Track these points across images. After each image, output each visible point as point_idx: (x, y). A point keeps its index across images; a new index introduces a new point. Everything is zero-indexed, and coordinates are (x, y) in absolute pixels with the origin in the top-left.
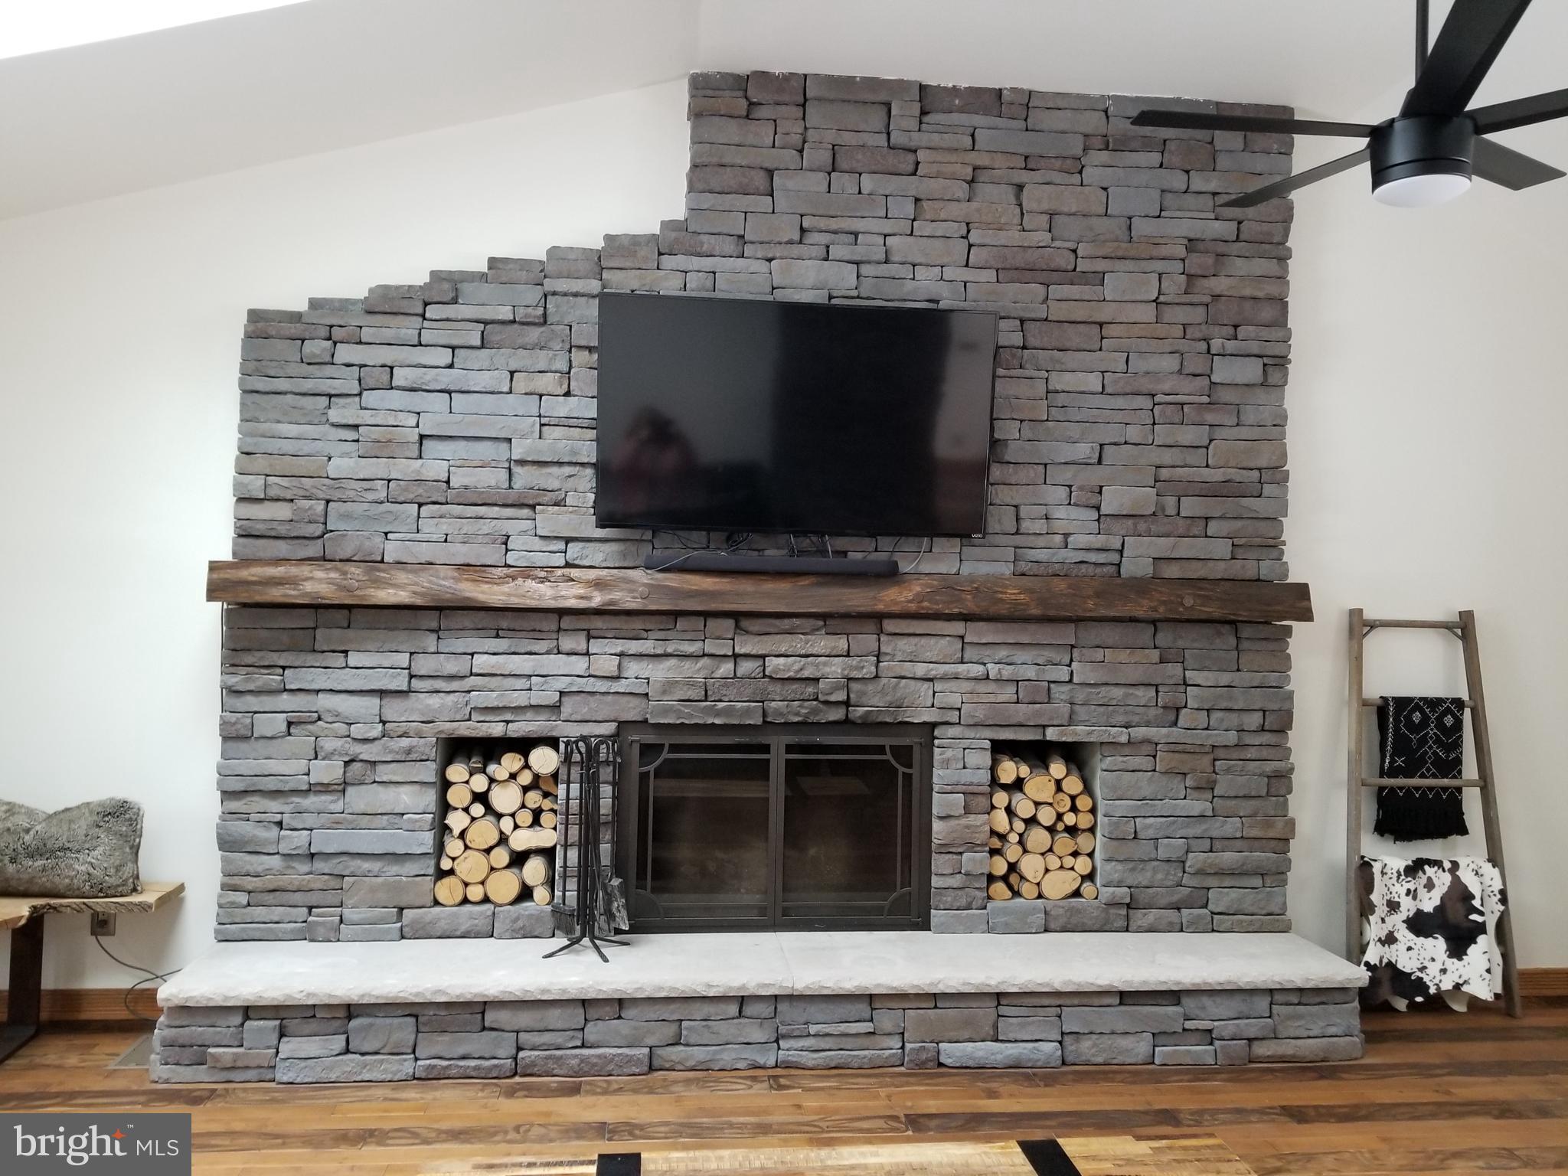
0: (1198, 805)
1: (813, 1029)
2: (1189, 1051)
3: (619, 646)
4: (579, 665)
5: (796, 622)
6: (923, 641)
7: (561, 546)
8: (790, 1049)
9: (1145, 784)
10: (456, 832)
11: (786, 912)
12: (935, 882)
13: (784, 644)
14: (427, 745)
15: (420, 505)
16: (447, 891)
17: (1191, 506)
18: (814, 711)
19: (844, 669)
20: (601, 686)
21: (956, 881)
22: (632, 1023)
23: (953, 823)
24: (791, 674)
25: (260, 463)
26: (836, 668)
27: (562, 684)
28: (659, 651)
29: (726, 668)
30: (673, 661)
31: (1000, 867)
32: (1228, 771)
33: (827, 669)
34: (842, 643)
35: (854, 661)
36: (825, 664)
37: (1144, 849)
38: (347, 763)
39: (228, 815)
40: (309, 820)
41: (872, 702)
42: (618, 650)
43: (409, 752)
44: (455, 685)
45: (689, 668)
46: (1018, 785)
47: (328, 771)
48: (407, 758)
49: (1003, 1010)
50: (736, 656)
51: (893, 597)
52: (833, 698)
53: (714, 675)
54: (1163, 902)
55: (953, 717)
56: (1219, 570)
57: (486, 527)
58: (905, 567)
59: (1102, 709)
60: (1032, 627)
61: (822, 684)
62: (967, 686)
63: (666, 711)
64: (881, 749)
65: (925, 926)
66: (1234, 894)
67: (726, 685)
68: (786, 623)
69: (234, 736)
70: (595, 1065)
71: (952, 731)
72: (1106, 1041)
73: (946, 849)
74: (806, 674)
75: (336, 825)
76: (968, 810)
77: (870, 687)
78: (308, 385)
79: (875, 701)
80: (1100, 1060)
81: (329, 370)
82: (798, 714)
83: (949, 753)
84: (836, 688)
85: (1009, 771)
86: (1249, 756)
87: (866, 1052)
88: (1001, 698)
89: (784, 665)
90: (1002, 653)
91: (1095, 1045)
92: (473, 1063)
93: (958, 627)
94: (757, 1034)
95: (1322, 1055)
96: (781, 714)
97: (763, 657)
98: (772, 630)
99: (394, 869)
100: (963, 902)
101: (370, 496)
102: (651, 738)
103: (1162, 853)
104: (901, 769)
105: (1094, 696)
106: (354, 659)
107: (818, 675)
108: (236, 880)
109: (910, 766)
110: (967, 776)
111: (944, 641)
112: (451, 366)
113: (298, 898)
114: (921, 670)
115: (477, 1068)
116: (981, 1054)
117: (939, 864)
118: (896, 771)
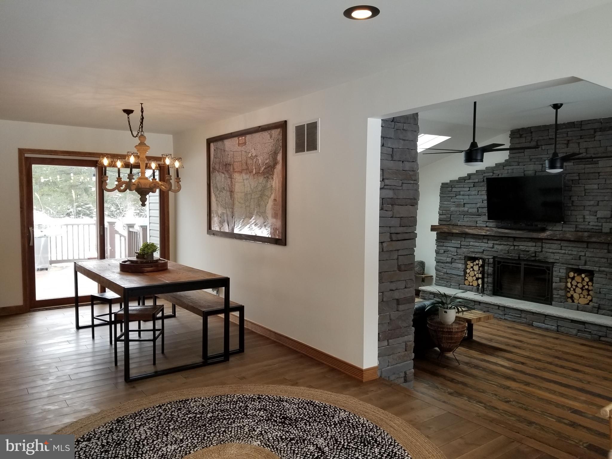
1: (510, 314)
2: (585, 335)
3: (493, 242)
4: (486, 245)
5: (526, 239)
6: (552, 245)
7: (486, 223)
8: (507, 317)
9: (604, 281)
10: (468, 273)
11: (523, 297)
12: (554, 296)
13: (523, 243)
14: (463, 257)
15: (464, 215)
16: (466, 283)
20: (490, 249)
21: (557, 296)
22: (481, 307)
23: (557, 284)
24: (524, 250)
25: (442, 208)
26: (533, 249)
27: (483, 248)
28: (500, 243)
29: (513, 247)
30: (502, 246)
31: (569, 295)
33: (531, 249)
34: (534, 244)
35: (537, 248)
36: (531, 248)
37: (602, 296)
38: (452, 259)
39: (437, 265)
40: (447, 268)
41: (541, 257)
42: (493, 243)
43: (460, 258)
44: (467, 247)
45: (506, 248)
46: (573, 278)
47: (449, 260)
48: (460, 259)
49: (546, 318)
50: (514, 246)
51: (543, 235)
52: (532, 255)
53: (510, 249)
54: (607, 309)
55: (557, 261)
57: (474, 219)
58: (547, 228)
59: (593, 263)
61: (530, 252)
62: (562, 255)
63: (501, 255)
64: (543, 267)
65: (551, 304)
67: (512, 251)
68: (523, 239)
69: (437, 252)
71: (558, 264)
72: (567, 329)
73: (556, 289)
74: (527, 250)
75: (450, 269)
76: (560, 282)
77: (541, 254)
78: (448, 195)
80: (565, 332)
81: (451, 193)
83: (556, 269)
84: (532, 253)
85: (572, 274)
87: (519, 320)
88: (568, 258)
90: (570, 248)
93: (559, 242)
94: (501, 313)
96: (522, 258)
97: (519, 246)
98: (521, 241)
99: (458, 278)
100: (560, 301)
101: (457, 214)
102: (499, 260)
104: (548, 271)
105: (591, 260)
106: (453, 242)
107: (529, 250)
108: (437, 276)
109: (550, 271)
110: (560, 274)
111: (556, 245)
112: (469, 191)
113: (445, 280)
114: (551, 251)
116: (540, 325)
117: (555, 292)
118: (546, 272)
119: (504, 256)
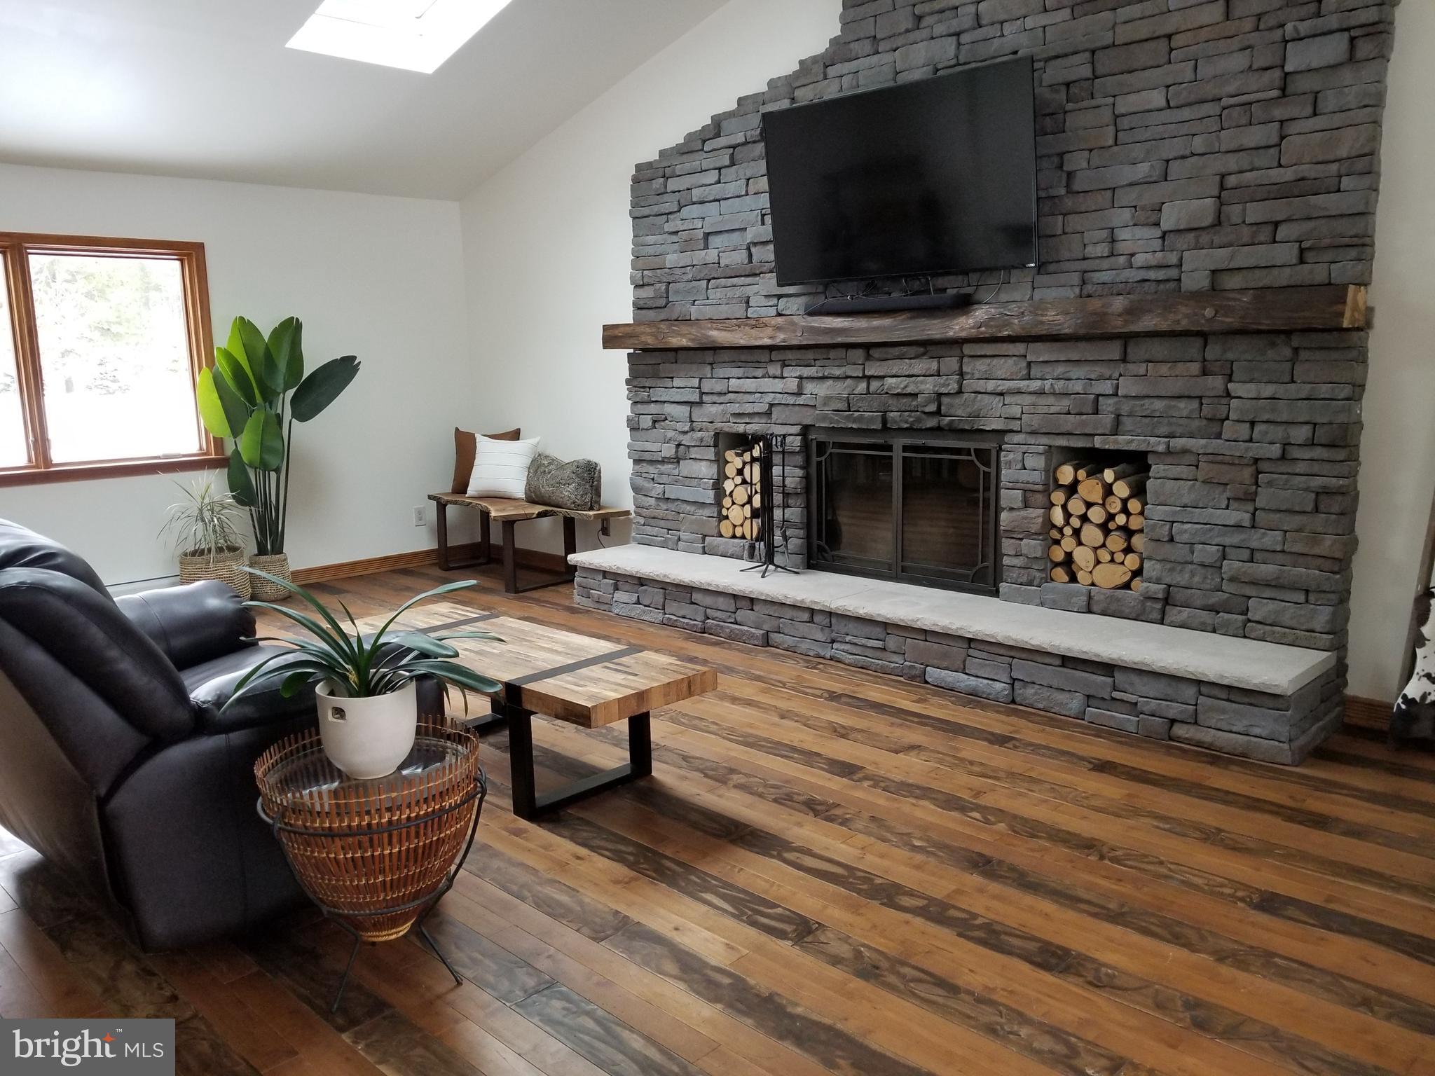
0: (1238, 515)
1: (848, 638)
2: (1114, 717)
3: (798, 371)
4: (778, 385)
5: (904, 349)
6: (995, 361)
7: (774, 301)
8: (838, 650)
9: (1187, 493)
10: (728, 493)
11: (904, 569)
12: (1006, 561)
13: (896, 367)
14: (708, 436)
15: (709, 280)
16: (726, 528)
17: (1256, 212)
18: (918, 420)
19: (935, 386)
20: (791, 400)
21: (1018, 562)
22: (757, 614)
23: (1015, 514)
24: (899, 390)
25: (641, 261)
26: (928, 386)
27: (769, 398)
28: (820, 375)
29: (862, 386)
30: (830, 382)
31: (1058, 555)
32: (1270, 484)
33: (922, 387)
34: (934, 365)
35: (942, 380)
36: (922, 382)
37: (1178, 552)
38: (679, 445)
39: (637, 474)
40: (664, 479)
41: (958, 411)
42: (798, 374)
43: (702, 440)
44: (722, 399)
45: (841, 388)
46: (1072, 489)
47: (669, 451)
48: (701, 444)
49: (971, 652)
50: (869, 378)
51: (961, 326)
52: (927, 409)
53: (855, 392)
54: (1198, 603)
55: (1015, 425)
56: (1283, 277)
57: (738, 292)
58: (978, 297)
59: (1147, 420)
60: (1082, 345)
61: (920, 398)
62: (1028, 399)
63: (825, 418)
64: (968, 452)
65: (996, 593)
66: (1272, 606)
67: (862, 400)
69: (634, 427)
70: (737, 634)
71: (1016, 438)
72: (1046, 693)
73: (1010, 534)
74: (909, 390)
75: (675, 483)
76: (1026, 504)
77: (957, 401)
78: (656, 209)
79: (959, 412)
80: (1041, 706)
81: (666, 197)
82: (906, 422)
83: (1011, 456)
84: (929, 402)
85: (1066, 474)
86: (1297, 471)
87: (880, 662)
88: (1053, 410)
89: (895, 384)
90: (1060, 370)
91: (1036, 693)
92: (686, 621)
93: (1020, 348)
94: (820, 636)
95: (1240, 750)
96: (896, 422)
97: (883, 377)
98: (889, 357)
99: (700, 512)
100: (1025, 579)
101: (686, 278)
102: (822, 437)
103: (1197, 557)
104: (983, 468)
105: (1138, 408)
106: (677, 382)
107: (917, 391)
108: (639, 510)
109: (987, 464)
110: (1024, 476)
111: (1011, 361)
112: (719, 182)
113: (662, 523)
114: (991, 385)
115: (687, 624)
116: (950, 679)
117: (1007, 545)
118: (979, 469)
119: (838, 422)
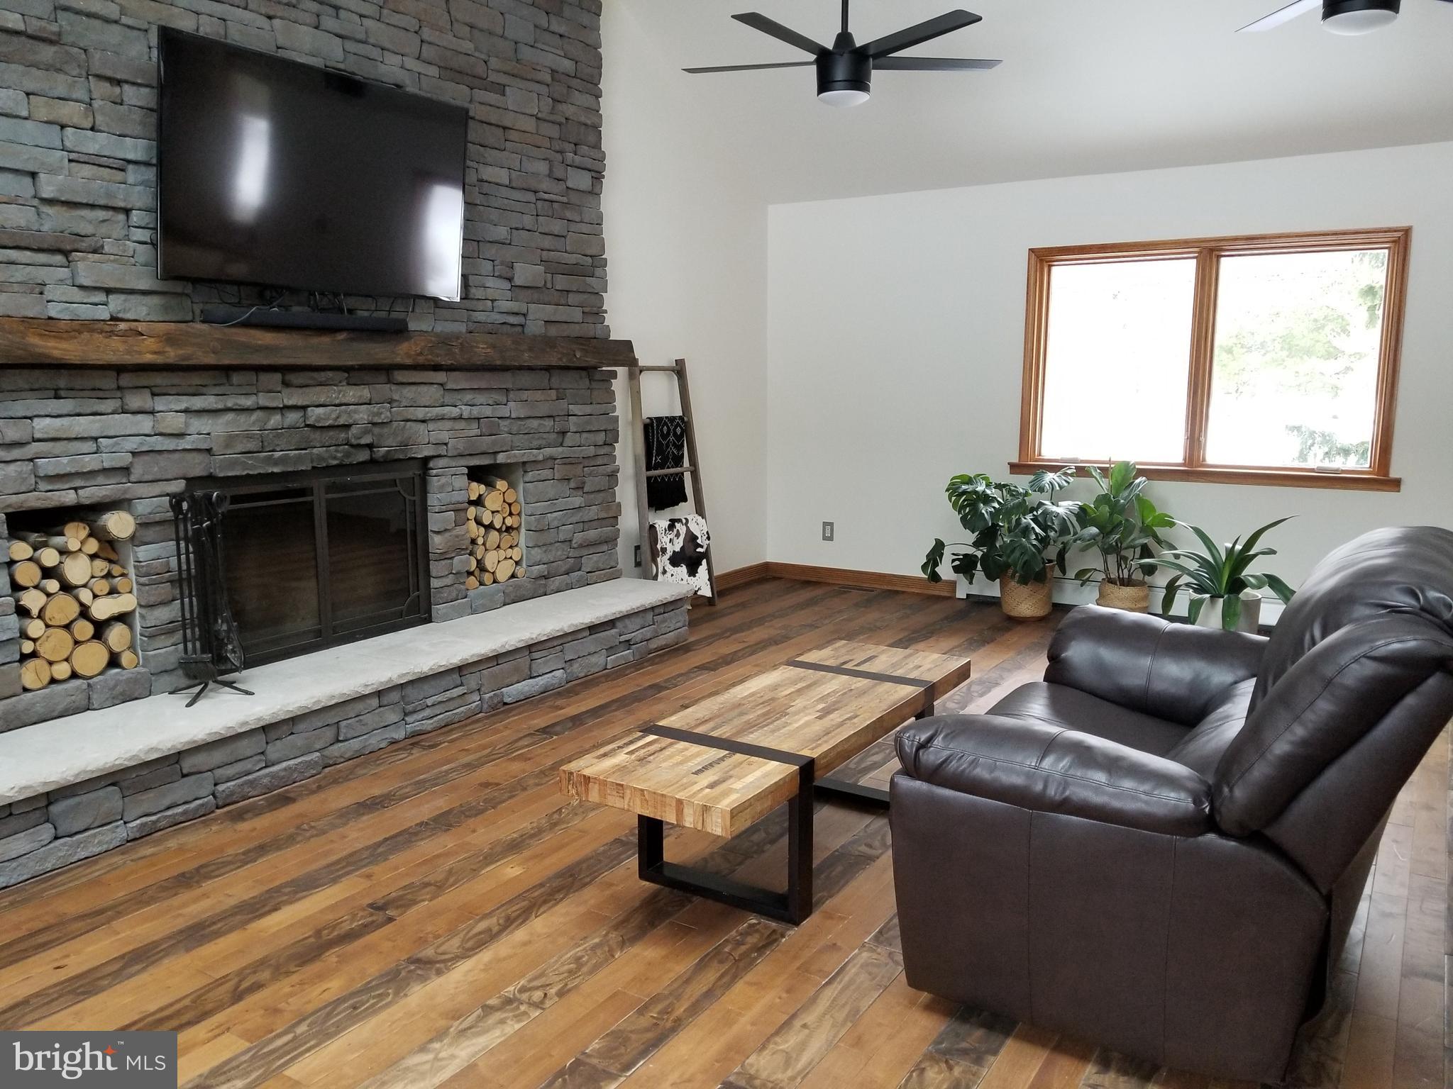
0: (577, 501)
1: (428, 702)
2: (622, 656)
3: (185, 402)
4: (145, 424)
5: (330, 374)
6: (420, 388)
7: (101, 297)
8: (413, 722)
9: (550, 489)
10: (32, 613)
12: (435, 583)
13: (321, 395)
16: (32, 675)
17: (561, 282)
18: (347, 455)
19: (369, 416)
20: (169, 444)
21: (448, 581)
22: (303, 735)
23: (447, 535)
26: (362, 415)
27: (132, 444)
28: (220, 406)
29: (276, 420)
30: (232, 416)
31: (473, 564)
32: (590, 475)
33: (356, 416)
34: (366, 393)
35: (375, 408)
36: (355, 412)
37: (551, 536)
41: (387, 442)
42: (183, 406)
45: (247, 423)
46: (479, 503)
49: (535, 655)
50: (283, 408)
51: (402, 352)
52: (361, 442)
53: (266, 427)
54: (564, 569)
55: (442, 450)
56: (575, 331)
59: (526, 436)
60: (487, 375)
61: (354, 430)
62: (449, 424)
63: (233, 463)
64: (394, 483)
65: (428, 620)
66: (595, 557)
67: (278, 436)
68: (322, 376)
70: (283, 777)
71: (441, 462)
72: (586, 661)
73: (444, 556)
74: (341, 421)
76: (455, 524)
77: (387, 430)
79: (390, 442)
82: (335, 458)
83: (443, 480)
84: (366, 432)
85: (474, 490)
86: (598, 463)
87: (462, 709)
88: (471, 433)
89: (324, 414)
90: (468, 397)
91: (580, 665)
92: (180, 809)
93: (440, 377)
94: (393, 717)
95: (676, 641)
96: (324, 459)
97: (304, 408)
98: (311, 382)
100: (454, 595)
103: (562, 537)
104: (407, 497)
105: (522, 427)
107: (351, 421)
109: (414, 494)
110: (456, 497)
111: (432, 388)
114: (420, 413)
115: (185, 813)
117: (435, 568)
118: (405, 499)
119: (254, 467)
